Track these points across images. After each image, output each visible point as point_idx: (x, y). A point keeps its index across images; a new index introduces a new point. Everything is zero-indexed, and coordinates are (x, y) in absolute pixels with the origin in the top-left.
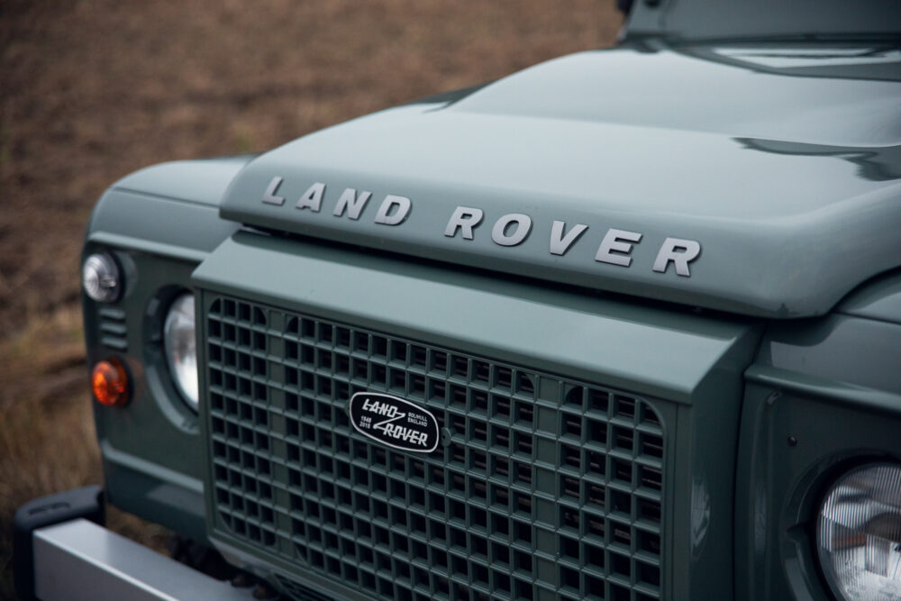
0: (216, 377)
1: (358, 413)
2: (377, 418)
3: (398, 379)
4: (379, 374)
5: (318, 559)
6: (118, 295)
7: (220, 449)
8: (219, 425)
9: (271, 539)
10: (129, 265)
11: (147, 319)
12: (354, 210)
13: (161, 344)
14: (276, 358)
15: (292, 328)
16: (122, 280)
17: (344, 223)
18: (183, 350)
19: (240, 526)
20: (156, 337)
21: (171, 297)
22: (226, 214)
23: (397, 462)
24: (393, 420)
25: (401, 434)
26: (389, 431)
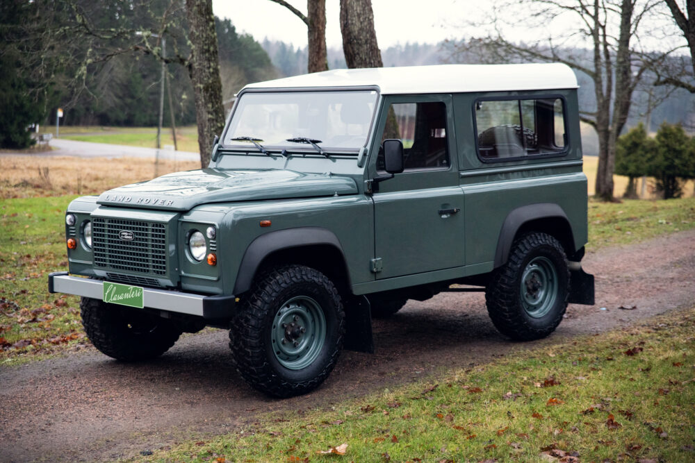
0: (95, 240)
1: (121, 235)
3: (127, 228)
4: (124, 228)
5: (114, 266)
6: (74, 223)
7: (96, 254)
8: (95, 250)
9: (105, 265)
10: (76, 217)
11: (80, 227)
12: (121, 200)
13: (83, 234)
14: (106, 228)
15: (109, 222)
16: (75, 220)
17: (119, 202)
18: (88, 235)
19: (99, 265)
20: (82, 232)
21: (86, 222)
22: (98, 203)
23: (127, 243)
24: (126, 235)
25: (128, 237)
26: (126, 237)
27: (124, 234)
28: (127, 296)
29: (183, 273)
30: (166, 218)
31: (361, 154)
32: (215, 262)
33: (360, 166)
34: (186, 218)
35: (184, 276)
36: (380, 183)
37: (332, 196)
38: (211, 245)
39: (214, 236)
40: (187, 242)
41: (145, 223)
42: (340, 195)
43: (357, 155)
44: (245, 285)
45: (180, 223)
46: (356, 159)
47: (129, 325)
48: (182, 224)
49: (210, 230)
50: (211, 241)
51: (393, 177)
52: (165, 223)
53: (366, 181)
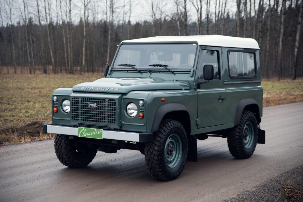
0: (73, 107)
2: (91, 105)
3: (93, 101)
4: (91, 101)
5: (84, 120)
7: (73, 114)
8: (72, 112)
9: (78, 119)
11: (61, 102)
12: (87, 89)
13: (62, 105)
14: (80, 102)
15: (82, 99)
16: (58, 99)
17: (87, 90)
18: (65, 106)
19: (74, 119)
22: (72, 90)
23: (93, 109)
24: (92, 105)
25: (93, 106)
26: (92, 106)
27: (91, 104)
28: (93, 133)
29: (123, 122)
30: (117, 97)
31: (192, 71)
32: (143, 117)
33: (192, 77)
34: (125, 97)
35: (124, 124)
36: (201, 84)
37: (182, 89)
38: (141, 109)
39: (143, 105)
40: (125, 108)
41: (104, 99)
42: (185, 89)
43: (190, 72)
44: (156, 128)
45: (122, 99)
46: (189, 73)
47: (77, 151)
48: (123, 100)
49: (141, 102)
50: (141, 107)
51: (208, 82)
52: (116, 99)
53: (195, 83)
